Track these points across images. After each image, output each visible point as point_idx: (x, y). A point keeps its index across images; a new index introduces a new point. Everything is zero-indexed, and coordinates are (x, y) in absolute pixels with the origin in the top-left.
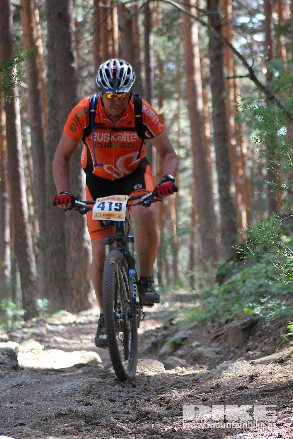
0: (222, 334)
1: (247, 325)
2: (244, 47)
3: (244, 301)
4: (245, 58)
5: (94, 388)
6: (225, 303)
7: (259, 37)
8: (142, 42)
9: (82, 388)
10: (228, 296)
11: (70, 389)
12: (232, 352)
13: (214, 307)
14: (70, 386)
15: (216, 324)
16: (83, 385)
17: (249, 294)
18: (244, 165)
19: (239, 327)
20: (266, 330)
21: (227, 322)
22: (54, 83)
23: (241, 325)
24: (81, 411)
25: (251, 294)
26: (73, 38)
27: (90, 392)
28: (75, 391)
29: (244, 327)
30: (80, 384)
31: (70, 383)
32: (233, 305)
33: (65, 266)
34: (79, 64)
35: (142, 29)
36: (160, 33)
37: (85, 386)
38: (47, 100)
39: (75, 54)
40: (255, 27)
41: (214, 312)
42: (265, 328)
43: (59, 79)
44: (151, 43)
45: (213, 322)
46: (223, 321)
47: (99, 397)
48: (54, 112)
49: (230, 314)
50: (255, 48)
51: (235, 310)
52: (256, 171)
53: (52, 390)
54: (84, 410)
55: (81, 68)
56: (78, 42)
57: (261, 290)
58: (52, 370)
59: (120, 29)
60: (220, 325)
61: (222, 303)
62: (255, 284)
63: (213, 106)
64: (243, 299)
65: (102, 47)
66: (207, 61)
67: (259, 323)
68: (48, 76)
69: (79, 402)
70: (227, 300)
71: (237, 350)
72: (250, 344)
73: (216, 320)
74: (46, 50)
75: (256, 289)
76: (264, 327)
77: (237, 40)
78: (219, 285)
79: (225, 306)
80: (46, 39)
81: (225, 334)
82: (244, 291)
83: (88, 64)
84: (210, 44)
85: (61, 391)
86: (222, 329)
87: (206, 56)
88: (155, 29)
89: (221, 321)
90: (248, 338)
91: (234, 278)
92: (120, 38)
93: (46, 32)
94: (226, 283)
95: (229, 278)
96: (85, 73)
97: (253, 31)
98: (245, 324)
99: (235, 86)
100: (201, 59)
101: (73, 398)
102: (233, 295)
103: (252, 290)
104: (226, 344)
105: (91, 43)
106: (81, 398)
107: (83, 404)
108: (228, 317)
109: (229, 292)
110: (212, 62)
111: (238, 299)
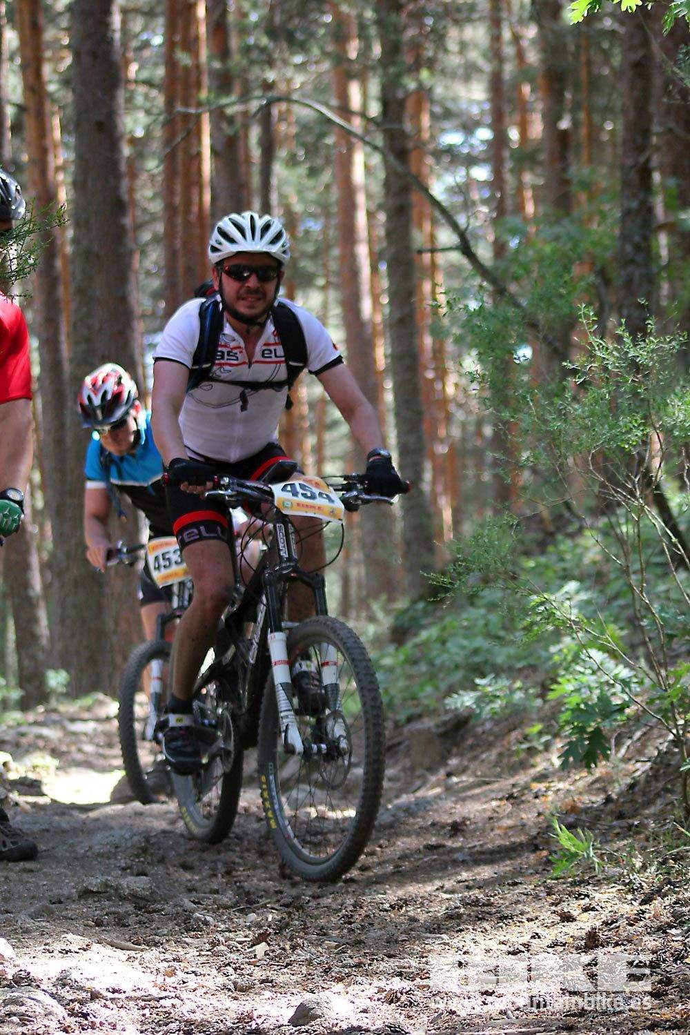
0: (399, 744)
1: (449, 727)
2: (452, 190)
3: (443, 680)
4: (452, 213)
5: (153, 844)
6: (407, 683)
7: (482, 173)
8: (256, 180)
9: (129, 844)
10: (413, 670)
11: (107, 844)
12: (419, 777)
13: (386, 690)
14: (107, 837)
16: (131, 838)
17: (452, 666)
18: (449, 418)
19: (434, 730)
20: (484, 736)
21: (410, 719)
22: (86, 255)
23: (438, 726)
24: (128, 887)
25: (457, 667)
26: (123, 167)
27: (144, 850)
28: (117, 847)
29: (442, 730)
30: (127, 836)
31: (107, 834)
32: (422, 686)
33: (100, 606)
34: (135, 218)
35: (256, 153)
36: (292, 161)
37: (136, 838)
38: (72, 288)
40: (475, 153)
42: (483, 732)
43: (96, 248)
44: (274, 181)
46: (402, 717)
47: (162, 861)
48: (84, 310)
49: (416, 706)
51: (426, 697)
52: (471, 428)
53: (72, 846)
54: (133, 886)
55: (139, 227)
56: (133, 175)
57: (477, 659)
58: (74, 807)
59: (214, 152)
60: (397, 726)
61: (401, 683)
62: (463, 648)
63: (391, 303)
64: (441, 675)
65: (179, 188)
66: (382, 217)
67: (472, 722)
68: (75, 241)
69: (124, 869)
70: (410, 677)
72: (453, 762)
74: (72, 192)
75: (467, 657)
76: (480, 730)
77: (439, 176)
78: (397, 649)
79: (407, 688)
80: (72, 168)
81: (407, 743)
82: (443, 662)
83: (153, 218)
84: (387, 184)
85: (91, 848)
86: (401, 734)
87: (380, 207)
88: (283, 153)
89: (398, 717)
90: (449, 752)
91: (424, 635)
92: (216, 170)
93: (72, 156)
94: (409, 645)
95: (416, 635)
96: (146, 236)
97: (471, 161)
98: (444, 723)
99: (434, 266)
100: (370, 215)
101: (112, 861)
102: (423, 667)
103: (459, 659)
104: (407, 763)
105: (159, 179)
106: (128, 861)
107: (132, 874)
108: (413, 711)
109: (415, 662)
110: (389, 218)
111: (432, 677)
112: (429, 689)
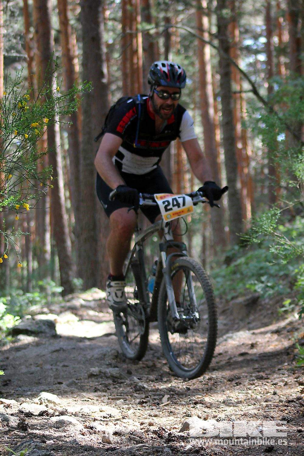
0: (228, 309)
1: (250, 301)
3: (247, 280)
4: (248, 75)
5: (120, 354)
6: (231, 283)
9: (110, 354)
10: (234, 277)
11: (101, 354)
12: (237, 324)
13: (222, 286)
15: (224, 301)
16: (111, 351)
17: (251, 275)
18: (248, 165)
19: (243, 303)
20: (265, 306)
21: (233, 298)
23: (245, 301)
24: (110, 373)
25: (253, 275)
27: (117, 357)
28: (105, 355)
29: (247, 303)
30: (109, 351)
31: (101, 350)
32: (238, 284)
33: (96, 251)
34: (109, 79)
35: (162, 49)
36: (178, 53)
37: (113, 351)
38: (83, 110)
39: (105, 71)
40: (259, 48)
41: (222, 290)
42: (265, 304)
45: (221, 298)
46: (229, 297)
47: (125, 361)
48: (88, 120)
49: (236, 292)
50: (259, 66)
51: (240, 288)
52: (259, 171)
53: (85, 355)
54: (112, 372)
55: (110, 83)
56: (108, 60)
57: (262, 272)
58: (86, 338)
59: (144, 50)
60: (227, 301)
61: (228, 283)
62: (256, 266)
63: (223, 115)
64: (247, 278)
65: (128, 66)
66: (218, 77)
67: (259, 300)
69: (108, 365)
70: (233, 280)
71: (241, 322)
72: (252, 317)
73: (224, 296)
74: (81, 68)
75: (258, 271)
76: (263, 303)
77: (243, 59)
78: (227, 267)
79: (231, 285)
81: (231, 309)
82: (247, 273)
83: (117, 79)
84: (220, 63)
85: (93, 356)
86: (229, 305)
87: (217, 72)
88: (173, 49)
89: (227, 298)
90: (250, 312)
91: (239, 261)
92: (145, 57)
93: (81, 52)
94: (232, 265)
95: (235, 261)
96: (114, 87)
97: (257, 52)
98: (248, 300)
99: (241, 99)
100: (213, 76)
101: (103, 362)
102: (238, 276)
103: (255, 272)
104: (232, 317)
105: (120, 62)
106: (110, 361)
107: (111, 367)
108: (235, 294)
109: (234, 273)
110: (222, 78)
111: (242, 280)
112: (241, 285)
